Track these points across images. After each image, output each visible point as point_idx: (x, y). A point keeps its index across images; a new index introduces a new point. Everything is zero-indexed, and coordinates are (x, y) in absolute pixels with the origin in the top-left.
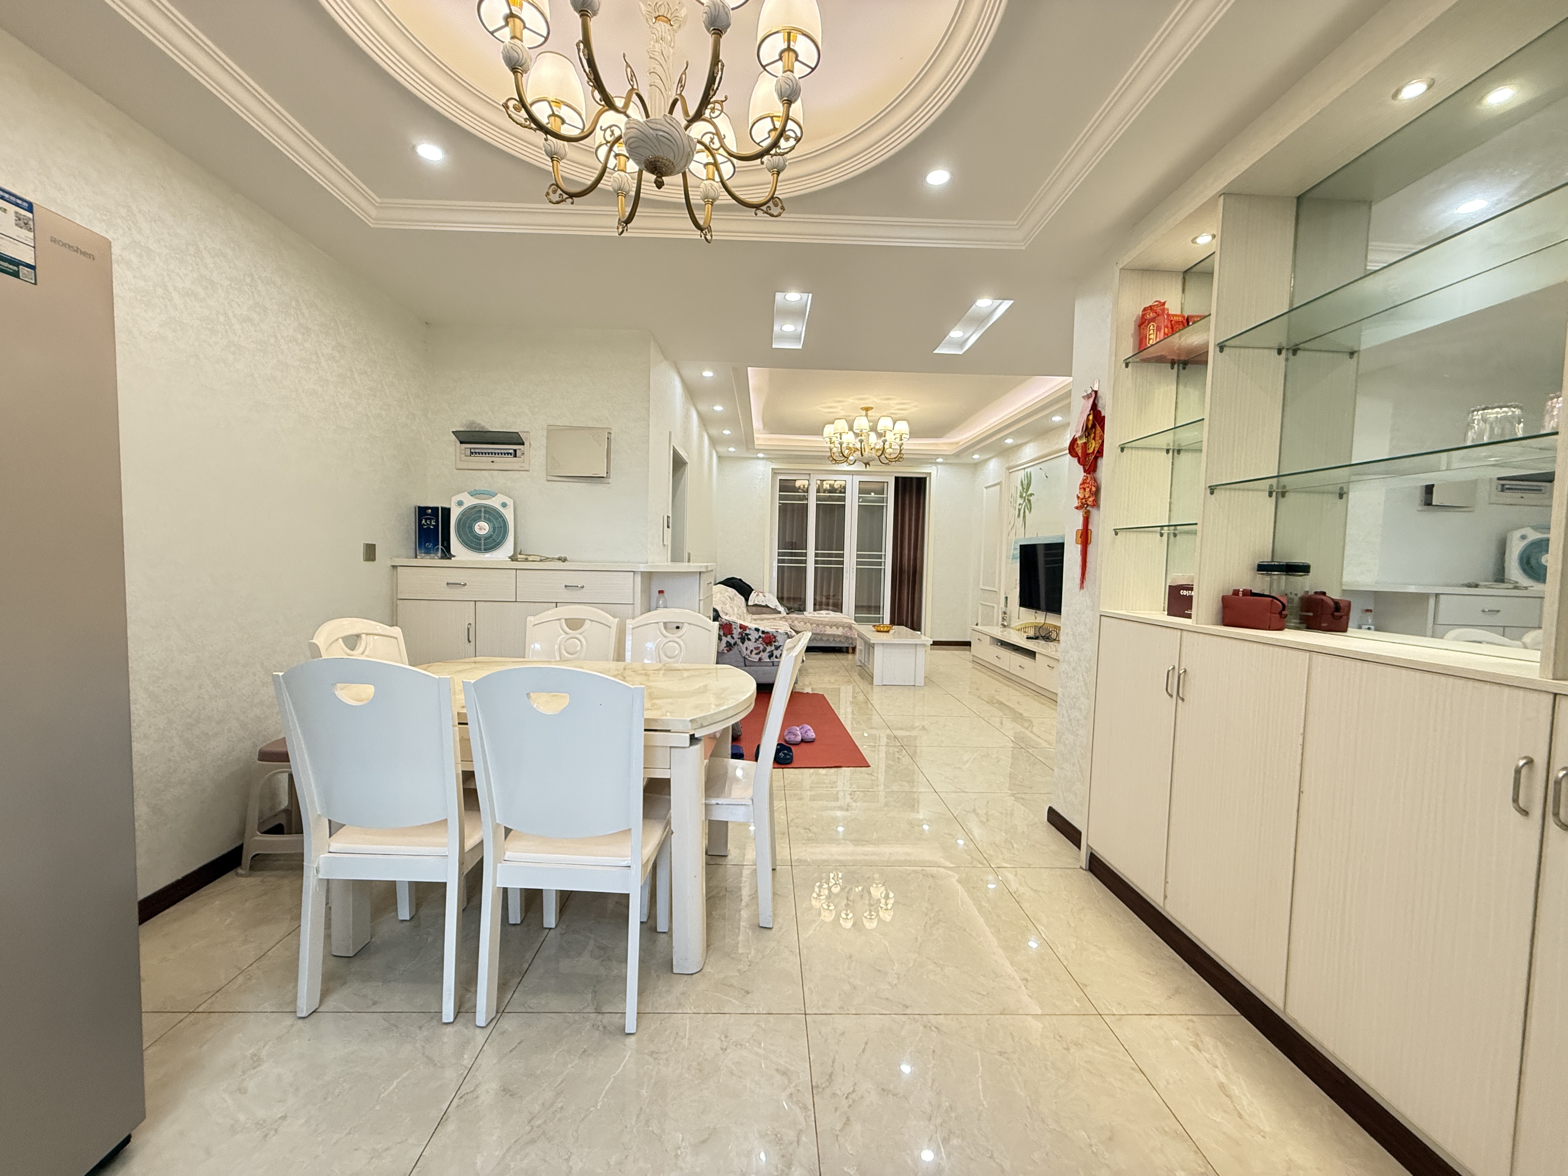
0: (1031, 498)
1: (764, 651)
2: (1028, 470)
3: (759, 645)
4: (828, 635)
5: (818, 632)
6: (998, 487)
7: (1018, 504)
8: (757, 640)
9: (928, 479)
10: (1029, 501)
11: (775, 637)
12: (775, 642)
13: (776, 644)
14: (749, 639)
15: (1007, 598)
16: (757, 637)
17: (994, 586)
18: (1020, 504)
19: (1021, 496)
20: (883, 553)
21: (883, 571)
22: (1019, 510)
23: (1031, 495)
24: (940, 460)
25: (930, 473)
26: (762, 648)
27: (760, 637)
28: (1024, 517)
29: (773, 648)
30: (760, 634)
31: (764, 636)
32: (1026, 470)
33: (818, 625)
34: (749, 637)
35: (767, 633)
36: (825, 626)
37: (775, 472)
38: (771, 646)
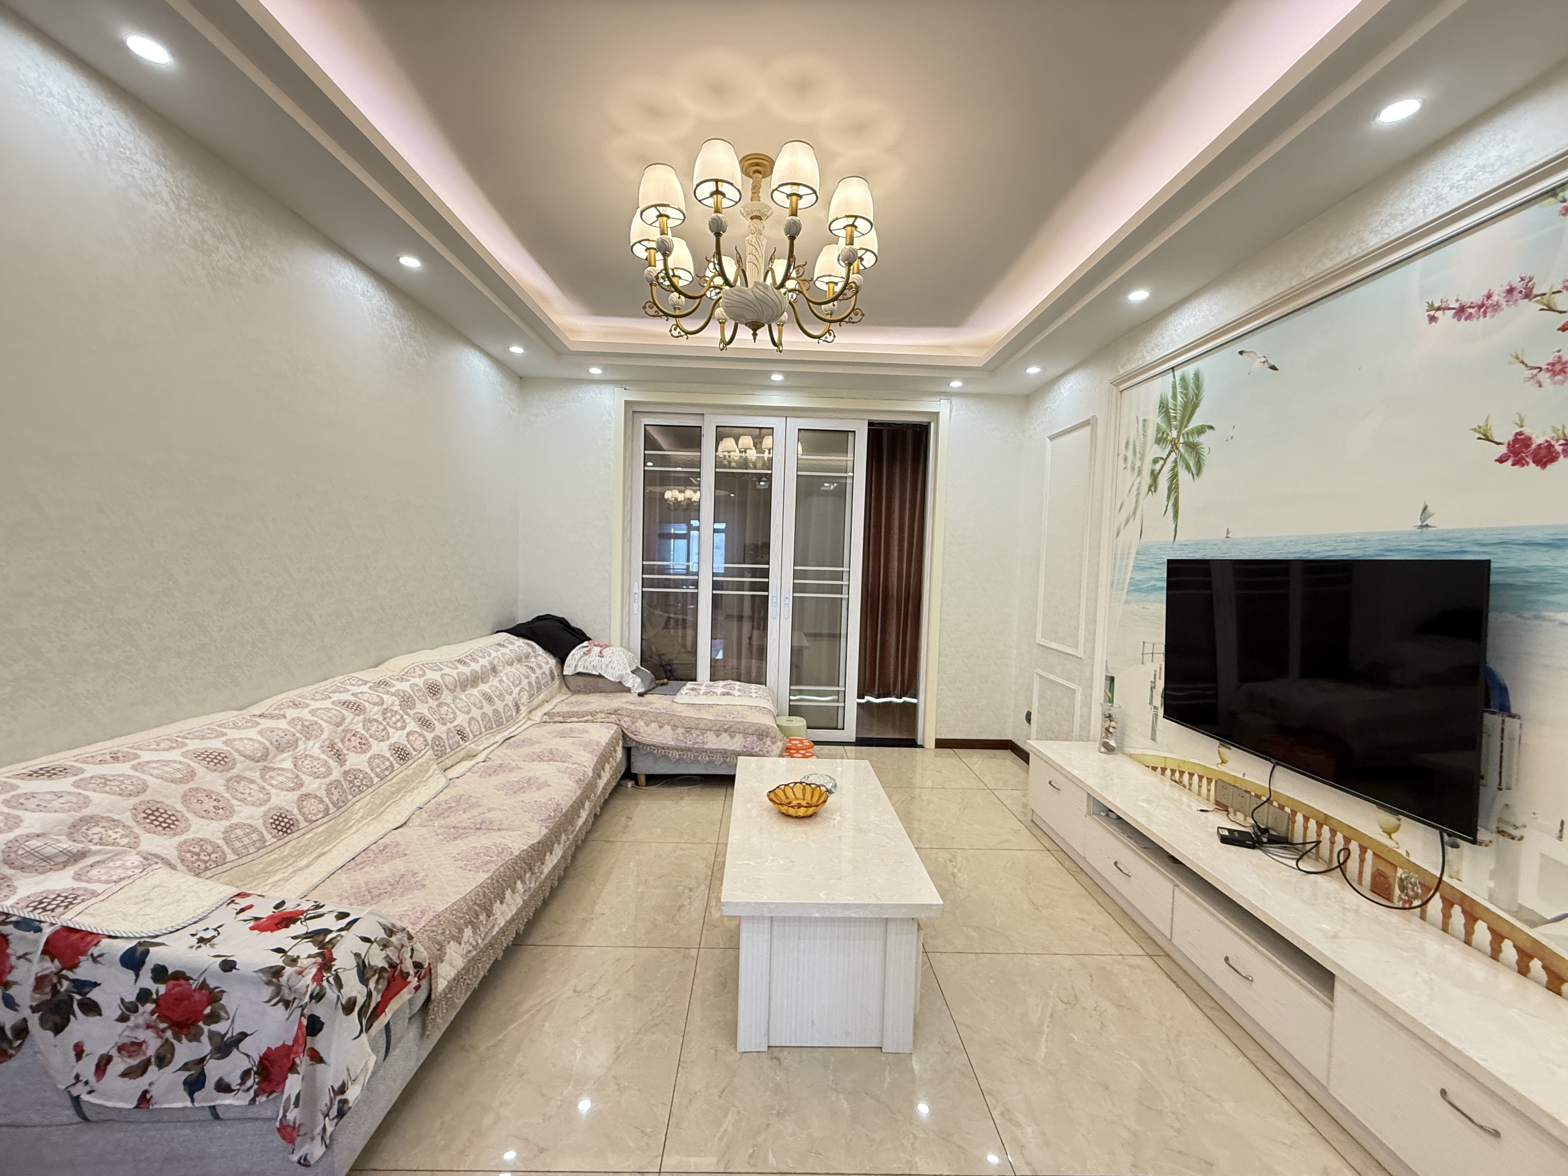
0: (1202, 439)
1: (163, 1060)
2: (1190, 370)
3: (142, 1035)
4: (712, 751)
5: (689, 744)
6: (1088, 429)
7: (1149, 458)
8: (129, 1010)
9: (932, 425)
10: (1193, 447)
11: (214, 997)
12: (214, 1018)
13: (220, 1027)
14: (91, 1008)
15: (1112, 679)
16: (131, 997)
17: (1076, 646)
18: (1155, 461)
19: (1160, 440)
20: (846, 569)
21: (844, 603)
22: (1155, 476)
23: (1201, 430)
24: (956, 384)
25: (937, 414)
26: (153, 1045)
27: (144, 996)
28: (1174, 488)
29: (205, 1047)
30: (146, 981)
31: (163, 989)
32: (1178, 373)
33: (688, 730)
34: (94, 995)
35: (180, 976)
36: (704, 731)
37: (632, 410)
38: (195, 1037)
